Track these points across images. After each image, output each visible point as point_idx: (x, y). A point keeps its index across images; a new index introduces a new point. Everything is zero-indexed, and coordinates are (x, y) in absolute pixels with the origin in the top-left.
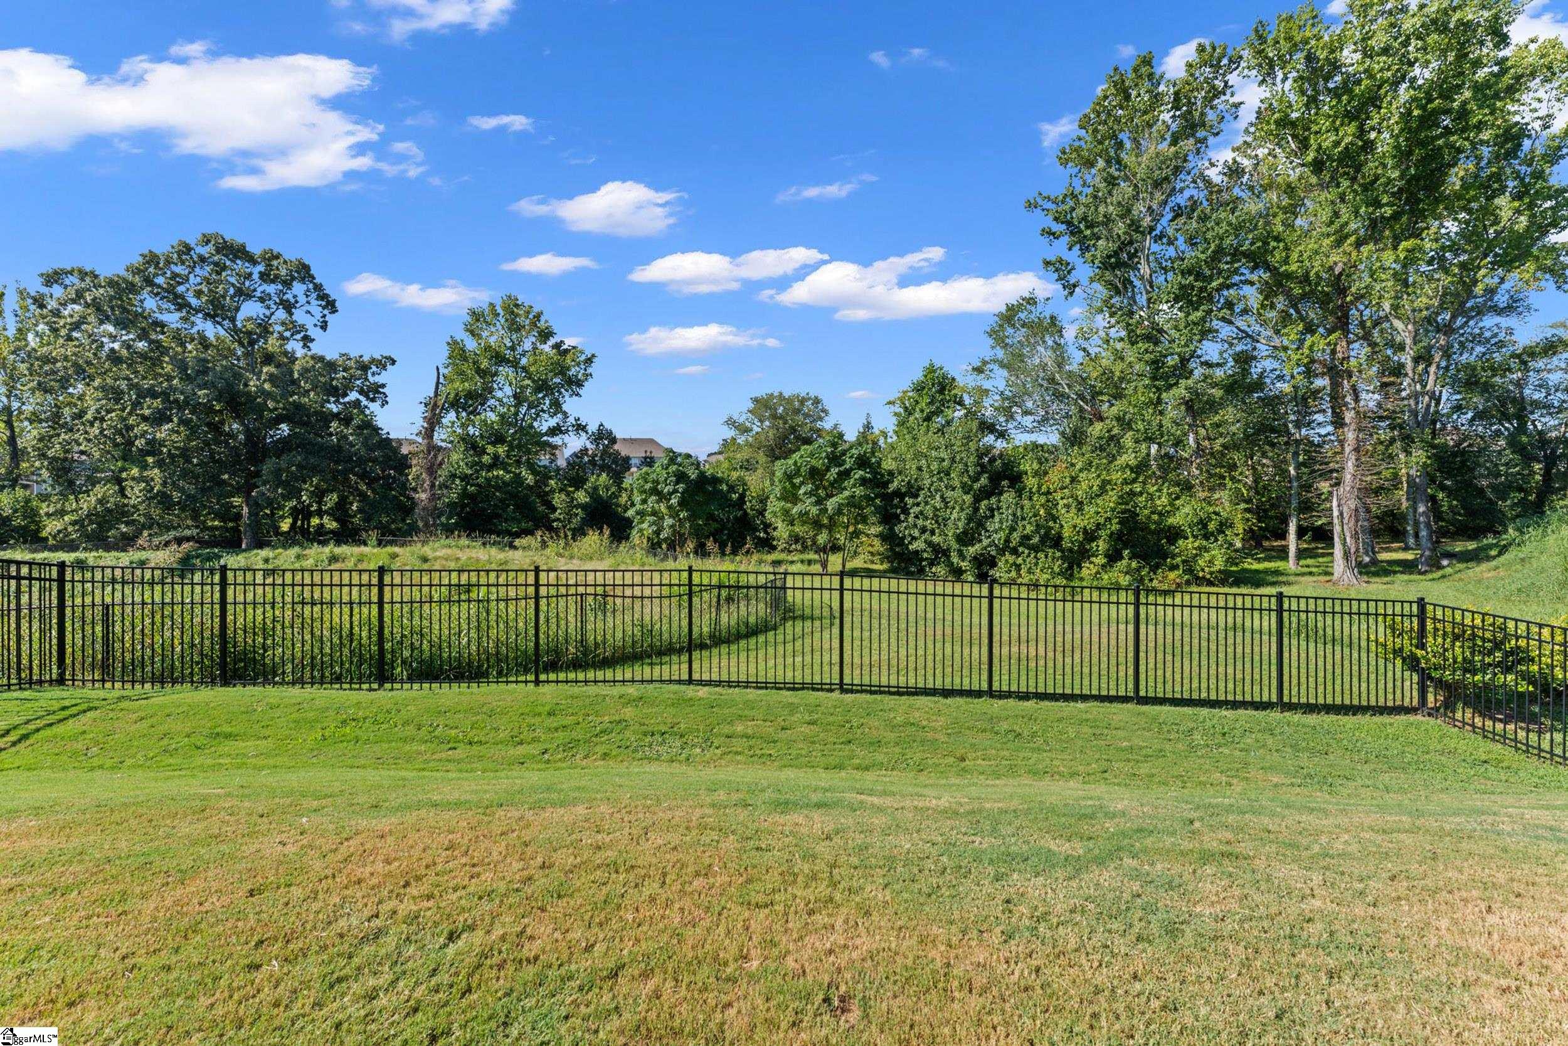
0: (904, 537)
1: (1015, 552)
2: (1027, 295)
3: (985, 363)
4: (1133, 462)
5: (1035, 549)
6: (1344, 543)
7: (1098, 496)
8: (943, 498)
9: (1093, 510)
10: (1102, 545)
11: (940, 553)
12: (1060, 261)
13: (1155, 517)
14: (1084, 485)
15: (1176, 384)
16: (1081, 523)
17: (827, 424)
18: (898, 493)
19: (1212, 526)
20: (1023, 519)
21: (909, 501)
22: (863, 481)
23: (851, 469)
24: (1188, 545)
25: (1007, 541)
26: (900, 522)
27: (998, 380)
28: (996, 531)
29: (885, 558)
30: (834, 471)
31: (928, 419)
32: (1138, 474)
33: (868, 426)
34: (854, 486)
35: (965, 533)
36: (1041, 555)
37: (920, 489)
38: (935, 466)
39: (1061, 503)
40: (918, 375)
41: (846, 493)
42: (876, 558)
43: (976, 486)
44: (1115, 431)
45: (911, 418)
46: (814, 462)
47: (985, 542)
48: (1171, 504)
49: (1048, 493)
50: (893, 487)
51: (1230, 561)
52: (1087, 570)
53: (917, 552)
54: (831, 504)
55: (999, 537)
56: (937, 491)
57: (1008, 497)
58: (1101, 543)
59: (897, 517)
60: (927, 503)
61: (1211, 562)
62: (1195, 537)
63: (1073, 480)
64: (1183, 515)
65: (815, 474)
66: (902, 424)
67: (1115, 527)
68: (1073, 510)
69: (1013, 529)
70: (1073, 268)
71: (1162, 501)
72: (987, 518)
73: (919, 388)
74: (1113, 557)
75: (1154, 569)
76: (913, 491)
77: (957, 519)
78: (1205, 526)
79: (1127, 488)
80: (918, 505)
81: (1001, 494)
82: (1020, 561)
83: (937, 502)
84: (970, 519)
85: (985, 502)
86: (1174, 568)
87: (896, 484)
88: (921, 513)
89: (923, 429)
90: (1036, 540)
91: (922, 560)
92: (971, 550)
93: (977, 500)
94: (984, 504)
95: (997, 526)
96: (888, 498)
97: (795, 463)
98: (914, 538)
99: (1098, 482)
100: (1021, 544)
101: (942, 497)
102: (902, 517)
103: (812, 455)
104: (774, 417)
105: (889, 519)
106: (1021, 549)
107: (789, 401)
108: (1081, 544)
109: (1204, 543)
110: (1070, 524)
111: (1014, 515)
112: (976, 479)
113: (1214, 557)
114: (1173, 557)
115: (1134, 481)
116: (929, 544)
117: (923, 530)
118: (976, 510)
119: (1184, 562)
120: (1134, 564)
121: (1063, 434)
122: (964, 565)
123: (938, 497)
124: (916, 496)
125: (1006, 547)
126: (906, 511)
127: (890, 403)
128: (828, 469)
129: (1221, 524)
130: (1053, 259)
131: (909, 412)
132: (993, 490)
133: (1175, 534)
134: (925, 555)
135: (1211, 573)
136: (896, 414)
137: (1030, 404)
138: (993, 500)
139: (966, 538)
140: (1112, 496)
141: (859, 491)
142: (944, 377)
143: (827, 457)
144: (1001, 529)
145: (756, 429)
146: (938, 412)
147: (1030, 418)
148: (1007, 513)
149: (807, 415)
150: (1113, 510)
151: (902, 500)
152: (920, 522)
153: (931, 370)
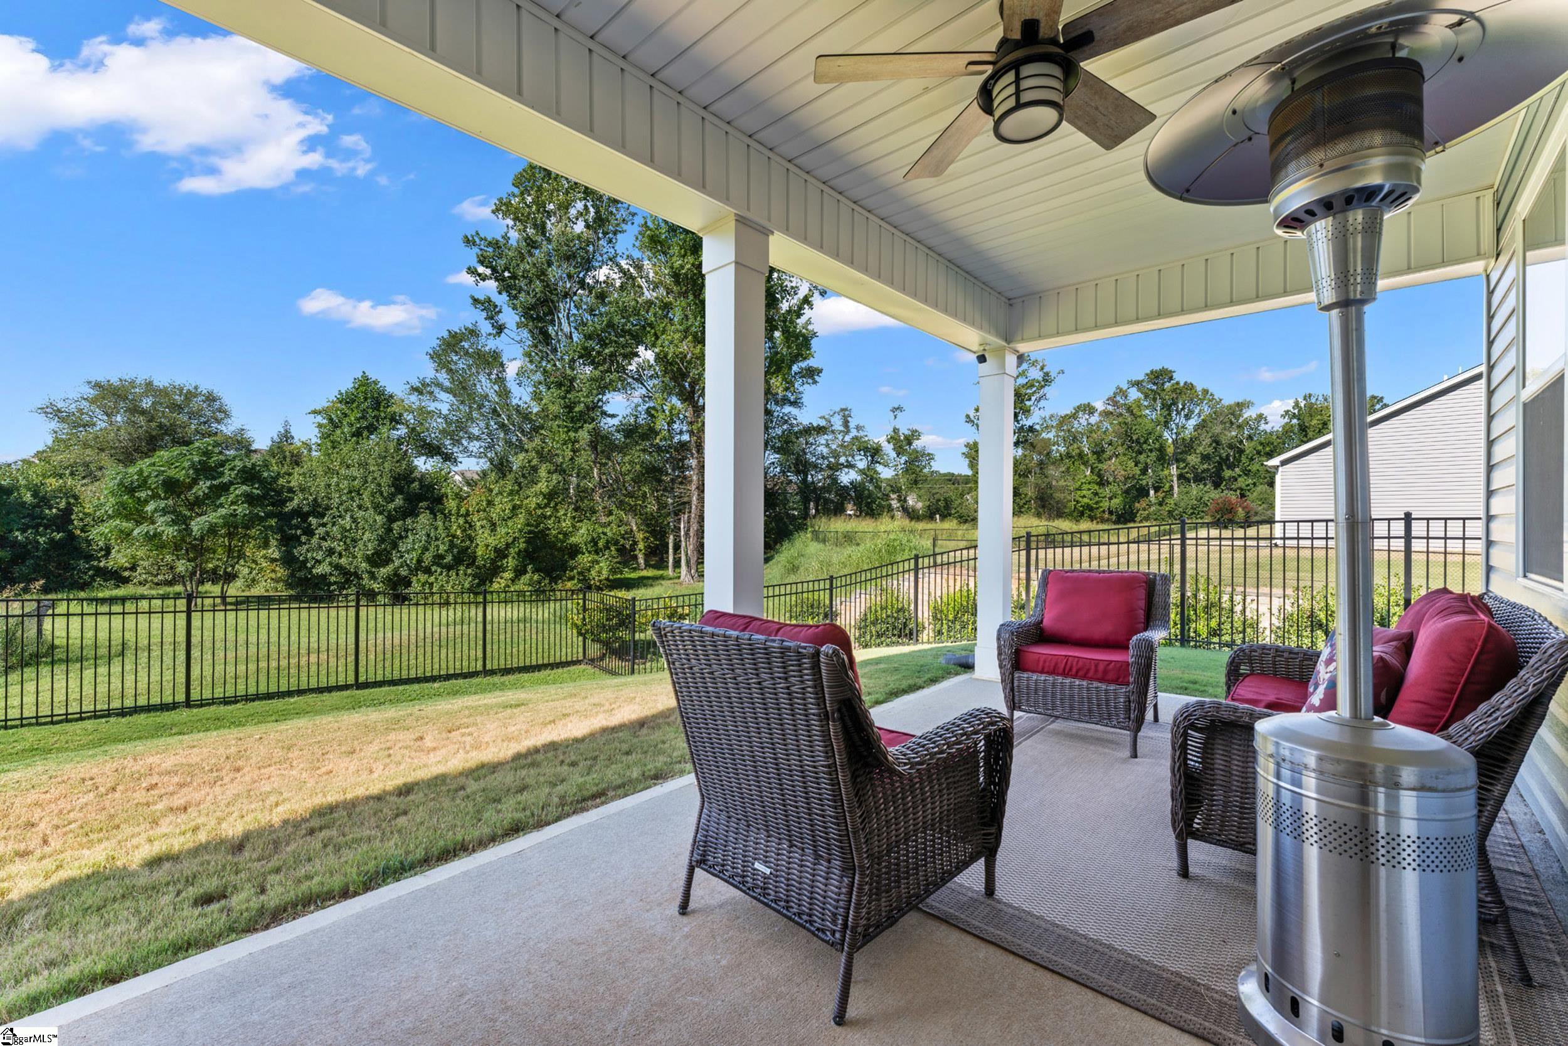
0: (306, 561)
1: (428, 571)
2: (470, 326)
3: (425, 385)
4: (545, 490)
5: (449, 568)
6: (687, 555)
7: (510, 518)
8: (354, 520)
9: (504, 531)
10: (511, 562)
11: (349, 576)
12: (489, 300)
13: (561, 536)
14: (498, 508)
15: (582, 427)
16: (492, 541)
17: (228, 428)
18: (297, 512)
19: (601, 544)
20: (437, 539)
21: (313, 520)
22: (250, 499)
23: (231, 483)
24: (585, 559)
25: (419, 561)
26: (301, 544)
27: (444, 403)
28: (409, 550)
29: (289, 586)
30: (203, 486)
31: (358, 434)
32: (550, 501)
33: (286, 436)
34: (233, 503)
35: (377, 553)
36: (453, 573)
37: (328, 508)
38: (344, 485)
39: (478, 524)
40: (346, 385)
41: (222, 511)
42: (280, 586)
43: (391, 506)
44: (534, 462)
45: (338, 432)
46: (172, 473)
47: (397, 563)
48: (574, 526)
49: (467, 514)
50: (290, 506)
51: (613, 571)
52: (498, 584)
53: (324, 577)
54: (198, 525)
55: (411, 558)
56: (346, 511)
57: (424, 518)
58: (510, 559)
59: (297, 538)
60: (334, 524)
61: (600, 572)
62: (589, 552)
63: (490, 503)
64: (580, 536)
65: (172, 487)
66: (325, 436)
67: (522, 546)
68: (487, 531)
69: (425, 549)
70: (500, 312)
71: (566, 524)
72: (401, 537)
73: (348, 400)
74: (519, 572)
75: (554, 580)
76: (318, 510)
77: (368, 542)
78: (596, 544)
79: (539, 512)
80: (324, 525)
81: (417, 515)
82: (432, 579)
83: (347, 522)
84: (382, 540)
85: (400, 523)
86: (571, 578)
87: (296, 501)
88: (327, 533)
89: (350, 446)
90: (449, 559)
91: (330, 584)
92: (384, 571)
93: (391, 519)
94: (396, 526)
95: (409, 546)
96: (284, 518)
97: (141, 472)
98: (319, 562)
99: (509, 506)
100: (434, 564)
101: (352, 517)
102: (303, 539)
103: (170, 463)
104: (135, 410)
105: (288, 541)
106: (433, 569)
107: (163, 393)
108: (493, 561)
109: (596, 557)
110: (485, 542)
111: (428, 535)
112: (391, 498)
113: (602, 568)
114: (572, 570)
115: (547, 505)
116: (338, 567)
117: (331, 552)
118: (390, 530)
119: (579, 573)
120: (536, 577)
121: (491, 461)
122: (376, 586)
123: (348, 519)
124: (323, 516)
125: (420, 567)
126: (309, 532)
127: (315, 412)
128: (195, 482)
129: (608, 542)
130: (482, 298)
131: (335, 425)
132: (410, 511)
133: (574, 551)
134: (333, 579)
135: (600, 581)
136: (320, 426)
137: (475, 431)
138: (409, 521)
139: (378, 559)
140: (521, 519)
141: (242, 509)
142: (381, 393)
143: (193, 466)
144: (414, 549)
145: (101, 425)
146: (372, 429)
147: (477, 444)
148: (422, 535)
149: (192, 415)
150: (520, 531)
151: (305, 520)
152: (325, 544)
153: (364, 383)
